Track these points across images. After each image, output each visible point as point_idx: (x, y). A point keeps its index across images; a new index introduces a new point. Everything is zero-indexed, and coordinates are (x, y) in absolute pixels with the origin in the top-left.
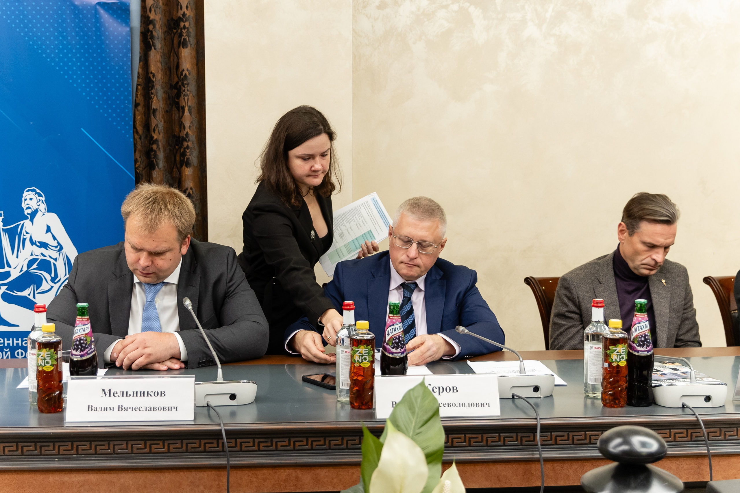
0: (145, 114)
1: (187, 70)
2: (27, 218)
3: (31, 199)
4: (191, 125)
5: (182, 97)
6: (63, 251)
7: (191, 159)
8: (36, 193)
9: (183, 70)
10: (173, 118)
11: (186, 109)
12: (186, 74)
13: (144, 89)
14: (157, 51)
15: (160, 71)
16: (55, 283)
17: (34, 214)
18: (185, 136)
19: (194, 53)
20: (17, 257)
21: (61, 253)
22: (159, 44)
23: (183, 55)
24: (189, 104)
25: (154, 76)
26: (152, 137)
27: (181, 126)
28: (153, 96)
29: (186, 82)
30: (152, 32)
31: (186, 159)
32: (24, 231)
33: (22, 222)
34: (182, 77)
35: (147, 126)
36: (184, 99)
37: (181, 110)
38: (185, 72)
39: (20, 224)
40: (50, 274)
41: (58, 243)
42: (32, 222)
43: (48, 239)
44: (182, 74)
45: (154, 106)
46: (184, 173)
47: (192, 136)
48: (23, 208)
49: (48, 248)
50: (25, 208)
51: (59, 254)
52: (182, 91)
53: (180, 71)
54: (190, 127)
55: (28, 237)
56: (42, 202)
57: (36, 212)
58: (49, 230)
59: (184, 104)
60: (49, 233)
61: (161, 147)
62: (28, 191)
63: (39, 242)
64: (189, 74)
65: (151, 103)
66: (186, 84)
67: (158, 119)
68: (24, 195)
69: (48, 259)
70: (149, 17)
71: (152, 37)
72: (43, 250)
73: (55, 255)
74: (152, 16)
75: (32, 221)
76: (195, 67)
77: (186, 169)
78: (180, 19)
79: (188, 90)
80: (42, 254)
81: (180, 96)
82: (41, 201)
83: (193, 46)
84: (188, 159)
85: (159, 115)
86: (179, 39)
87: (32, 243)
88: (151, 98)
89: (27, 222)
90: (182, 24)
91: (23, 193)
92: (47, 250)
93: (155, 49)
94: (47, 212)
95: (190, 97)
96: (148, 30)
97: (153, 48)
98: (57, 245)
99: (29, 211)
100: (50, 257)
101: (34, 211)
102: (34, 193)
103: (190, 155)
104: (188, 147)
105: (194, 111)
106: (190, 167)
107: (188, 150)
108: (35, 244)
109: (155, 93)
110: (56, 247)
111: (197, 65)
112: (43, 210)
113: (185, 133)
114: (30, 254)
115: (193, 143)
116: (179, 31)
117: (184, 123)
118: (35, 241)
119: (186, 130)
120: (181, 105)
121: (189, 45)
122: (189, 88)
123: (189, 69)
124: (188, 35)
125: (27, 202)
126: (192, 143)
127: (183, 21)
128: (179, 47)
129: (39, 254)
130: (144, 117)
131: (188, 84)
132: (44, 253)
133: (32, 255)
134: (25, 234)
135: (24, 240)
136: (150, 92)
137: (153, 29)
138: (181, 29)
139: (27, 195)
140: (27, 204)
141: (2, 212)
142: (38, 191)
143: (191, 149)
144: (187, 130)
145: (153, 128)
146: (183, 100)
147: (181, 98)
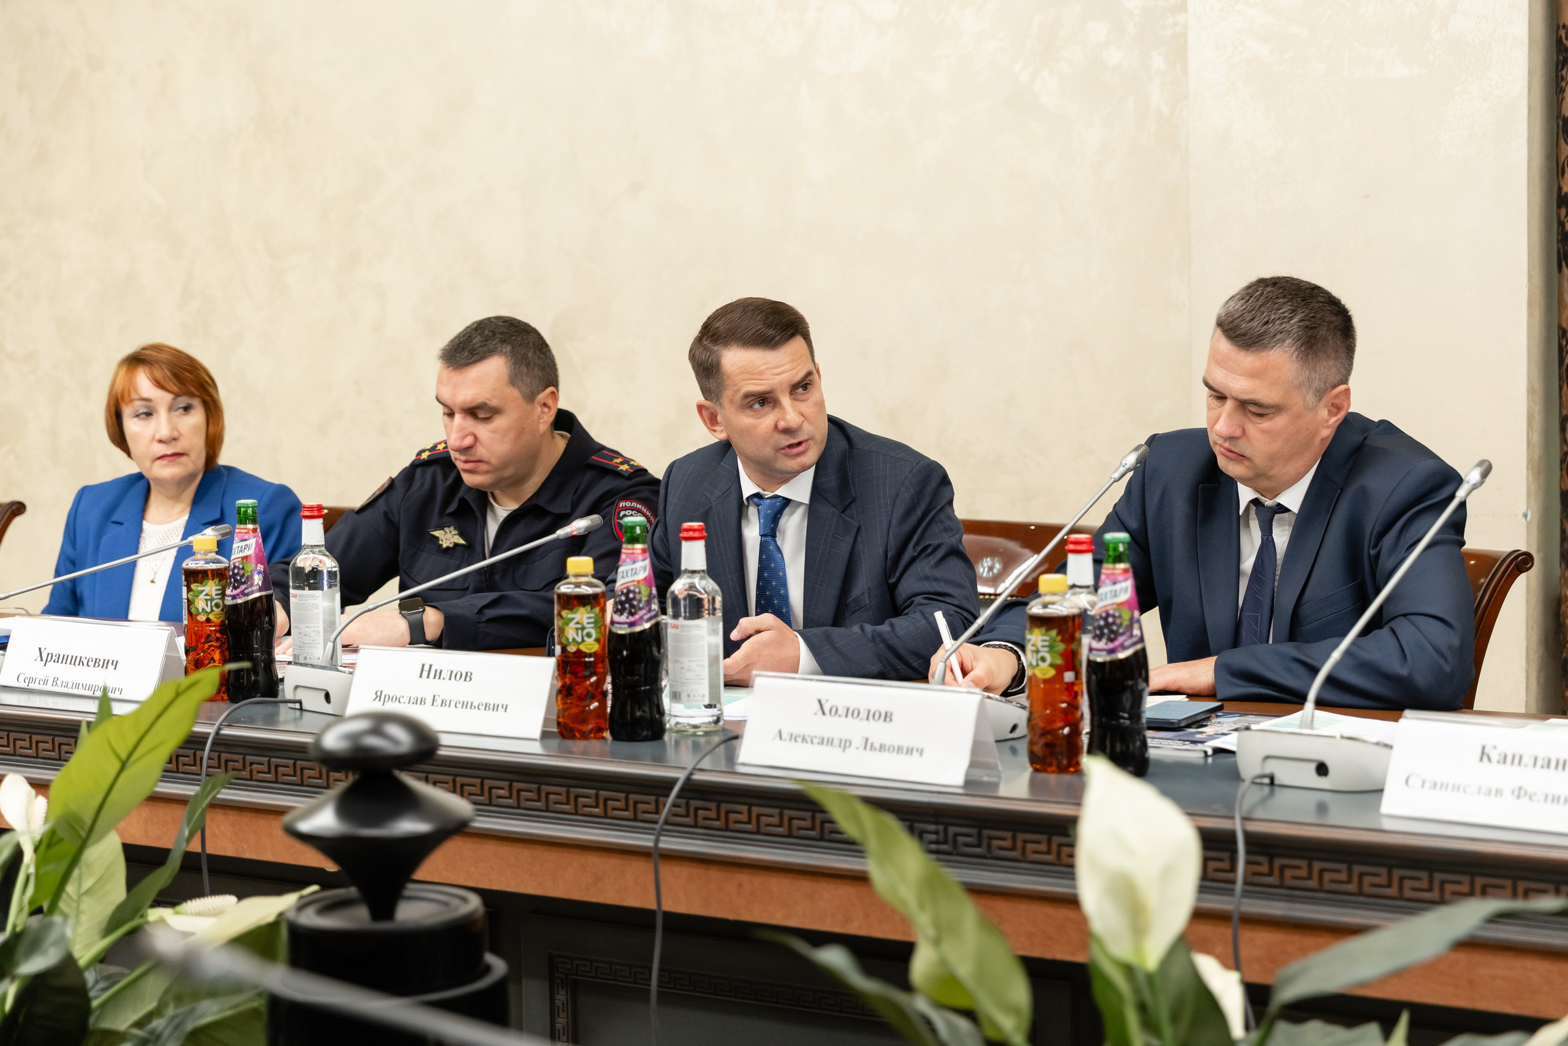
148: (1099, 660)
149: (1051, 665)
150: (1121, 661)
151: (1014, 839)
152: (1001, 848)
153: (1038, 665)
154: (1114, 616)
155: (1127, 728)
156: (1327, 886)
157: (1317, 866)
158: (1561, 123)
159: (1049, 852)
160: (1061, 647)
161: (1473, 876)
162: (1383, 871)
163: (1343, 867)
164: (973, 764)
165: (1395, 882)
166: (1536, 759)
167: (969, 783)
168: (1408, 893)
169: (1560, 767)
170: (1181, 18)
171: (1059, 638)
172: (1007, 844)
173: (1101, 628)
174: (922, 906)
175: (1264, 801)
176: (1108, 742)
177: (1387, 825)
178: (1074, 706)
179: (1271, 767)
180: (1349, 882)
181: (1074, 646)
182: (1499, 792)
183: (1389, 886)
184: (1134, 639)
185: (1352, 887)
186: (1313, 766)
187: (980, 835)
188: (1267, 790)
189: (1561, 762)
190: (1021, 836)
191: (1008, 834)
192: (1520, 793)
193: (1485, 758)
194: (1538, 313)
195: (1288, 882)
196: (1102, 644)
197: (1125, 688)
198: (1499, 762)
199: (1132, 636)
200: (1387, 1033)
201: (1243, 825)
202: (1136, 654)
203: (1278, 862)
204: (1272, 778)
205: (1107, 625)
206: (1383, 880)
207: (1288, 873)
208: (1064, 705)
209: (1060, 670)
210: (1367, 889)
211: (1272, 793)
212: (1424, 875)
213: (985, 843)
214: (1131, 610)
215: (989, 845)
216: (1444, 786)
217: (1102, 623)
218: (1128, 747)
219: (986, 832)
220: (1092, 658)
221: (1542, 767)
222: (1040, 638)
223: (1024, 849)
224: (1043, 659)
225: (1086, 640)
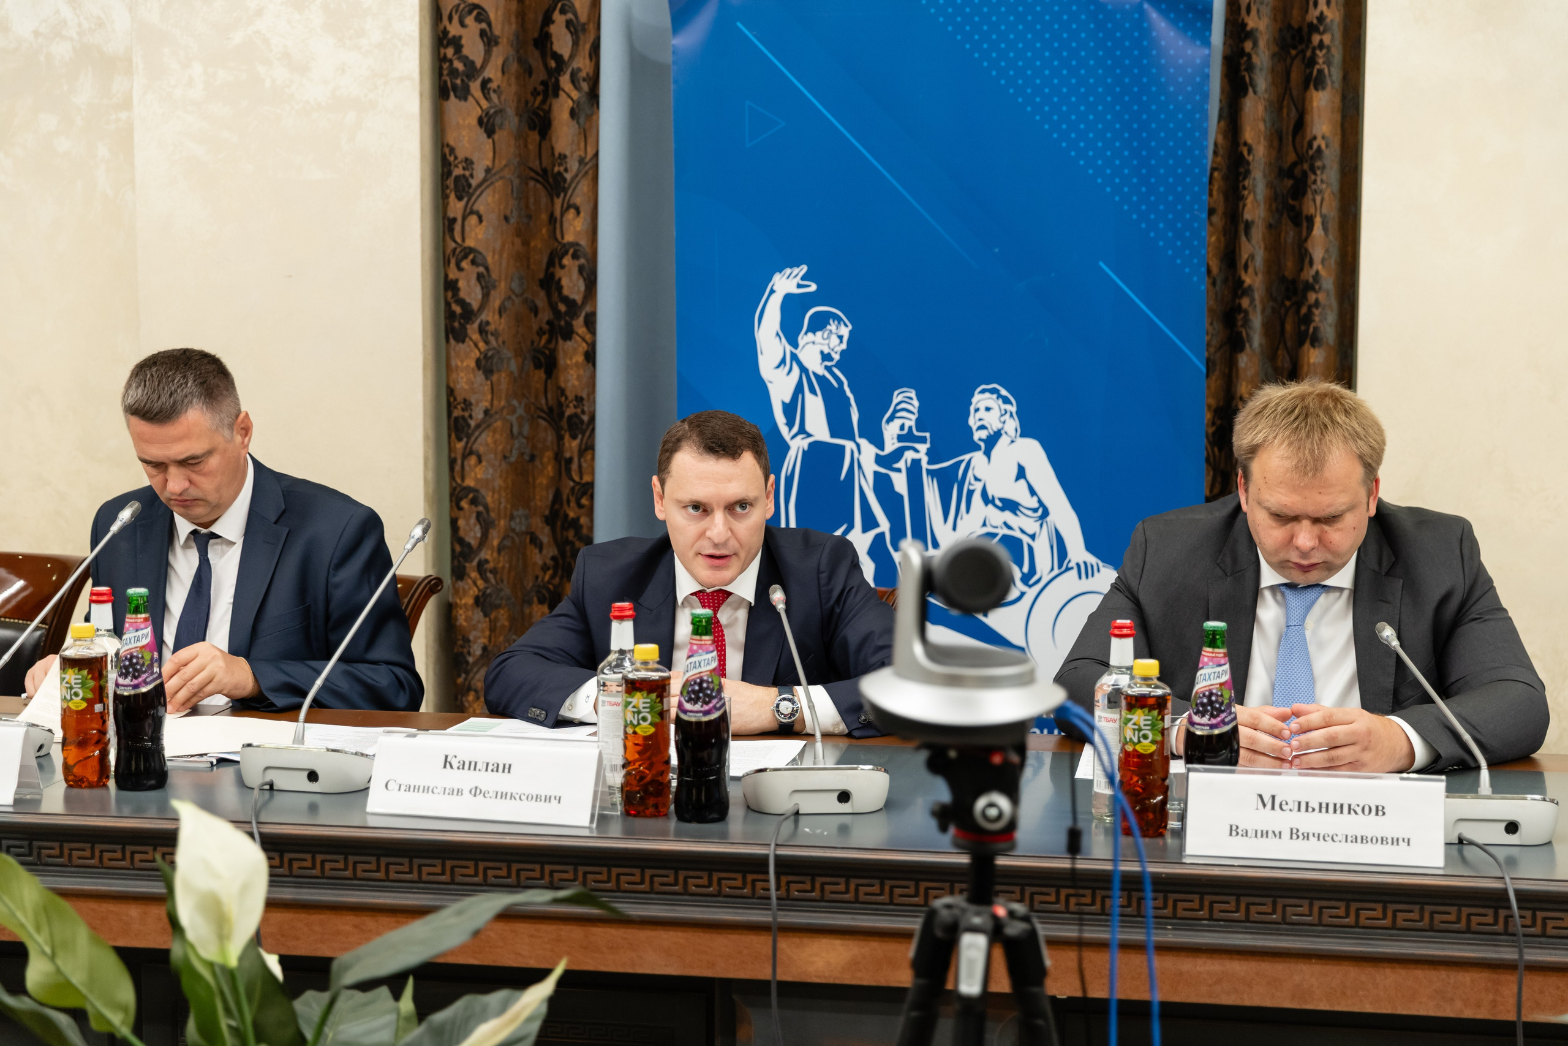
0: (1225, 231)
1: (1323, 138)
2: (978, 448)
3: (988, 409)
4: (1326, 256)
5: (1309, 195)
6: (1049, 519)
7: (1322, 329)
8: (1000, 396)
9: (1315, 138)
10: (1282, 240)
11: (1318, 221)
12: (1319, 147)
13: (1225, 178)
14: (1260, 98)
15: (1262, 140)
16: (1030, 586)
17: (993, 440)
18: (1311, 280)
19: (1337, 100)
20: (954, 528)
21: (1045, 525)
22: (1262, 82)
23: (1315, 104)
24: (1325, 210)
25: (1250, 151)
26: (1241, 282)
27: (1303, 257)
28: (1246, 193)
29: (1318, 164)
30: (1249, 56)
31: (1311, 330)
32: (970, 475)
33: (967, 457)
34: (1311, 152)
35: (1230, 257)
36: (1314, 200)
37: (1305, 224)
38: (1319, 142)
39: (963, 461)
40: (1021, 566)
41: (1040, 501)
42: (989, 456)
43: (1018, 492)
44: (1310, 146)
45: (1247, 216)
46: (1306, 359)
47: (1328, 282)
48: (970, 428)
49: (1018, 513)
50: (974, 428)
51: (1041, 525)
52: (1309, 182)
53: (1308, 137)
54: (1323, 261)
55: (978, 487)
56: (1011, 415)
57: (997, 435)
58: (1021, 473)
59: (1312, 211)
60: (1022, 482)
61: (1257, 302)
62: (983, 391)
63: (1001, 500)
64: (1327, 146)
65: (1241, 208)
66: (1319, 168)
67: (1254, 241)
68: (974, 400)
69: (1017, 534)
70: (1244, 25)
71: (1250, 68)
72: (1008, 516)
73: (1031, 526)
74: (1251, 22)
75: (988, 454)
76: (1339, 131)
77: (1312, 350)
78: (1313, 28)
79: (1322, 181)
80: (1005, 524)
81: (1304, 193)
82: (1008, 415)
83: (1337, 85)
84: (1316, 329)
85: (1258, 233)
86: (1308, 71)
87: (987, 499)
88: (1242, 198)
89: (978, 457)
90: (1316, 39)
91: (972, 396)
92: (1016, 515)
93: (1255, 92)
94: (1022, 436)
95: (1326, 196)
96: (1242, 53)
97: (1250, 90)
98: (1036, 505)
99: (983, 434)
100: (1022, 531)
101: (992, 433)
102: (995, 396)
103: (1321, 321)
104: (1317, 304)
105: (1333, 226)
106: (1320, 346)
107: (1317, 308)
108: (993, 502)
109: (1251, 187)
110: (1035, 510)
111: (1342, 125)
112: (1012, 433)
113: (1313, 272)
114: (981, 523)
115: (1328, 295)
116: (1309, 53)
117: (1311, 250)
118: (993, 497)
119: (1315, 267)
120: (1305, 212)
121: (1329, 82)
122: (1324, 177)
123: (1328, 134)
124: (1329, 63)
125: (979, 415)
126: (1326, 294)
127: (1317, 30)
128: (1306, 87)
129: (999, 523)
130: (1222, 239)
131: (1324, 167)
132: (1010, 523)
133: (984, 524)
134: (973, 481)
135: (971, 493)
136: (1241, 185)
137: (1253, 49)
138: (1314, 49)
139: (981, 400)
140: (980, 420)
141: (927, 435)
142: (1004, 392)
143: (1324, 309)
144: (1318, 266)
145: (1243, 261)
146: (1311, 203)
147: (1305, 199)
148: (126, 694)
149: (83, 699)
150: (144, 694)
151: (61, 848)
152: (49, 856)
153: (71, 699)
154: (137, 657)
155: (150, 748)
156: (328, 873)
157: (319, 858)
158: (446, 223)
159: (92, 857)
160: (92, 683)
161: (444, 859)
162: (373, 859)
163: (341, 857)
164: (20, 785)
165: (383, 868)
166: (488, 764)
167: (17, 802)
168: (393, 876)
169: (506, 770)
170: (123, 115)
171: (90, 676)
172: (56, 852)
173: (126, 667)
174: (38, 929)
175: (265, 804)
176: (133, 762)
177: (372, 822)
178: (103, 732)
179: (271, 776)
180: (346, 869)
181: (102, 683)
182: (460, 792)
183: (378, 870)
184: (155, 676)
185: (348, 873)
186: (306, 774)
187: (30, 845)
188: (267, 794)
189: (507, 766)
190: (66, 846)
191: (56, 844)
192: (476, 791)
193: (448, 764)
194: (430, 375)
195: (296, 871)
196: (128, 681)
197: (147, 716)
198: (458, 768)
199: (152, 673)
200: (397, 996)
201: (258, 828)
202: (155, 687)
203: (287, 856)
204: (271, 785)
205: (132, 665)
206: (373, 867)
207: (296, 865)
208: (95, 732)
209: (91, 703)
210: (360, 874)
211: (271, 796)
212: (406, 861)
213: (35, 853)
214: (152, 652)
215: (39, 854)
216: (416, 789)
217: (127, 663)
218: (150, 765)
219: (36, 844)
220: (119, 692)
221: (492, 771)
222: (73, 677)
223: (70, 855)
224: (76, 694)
225: (112, 675)
